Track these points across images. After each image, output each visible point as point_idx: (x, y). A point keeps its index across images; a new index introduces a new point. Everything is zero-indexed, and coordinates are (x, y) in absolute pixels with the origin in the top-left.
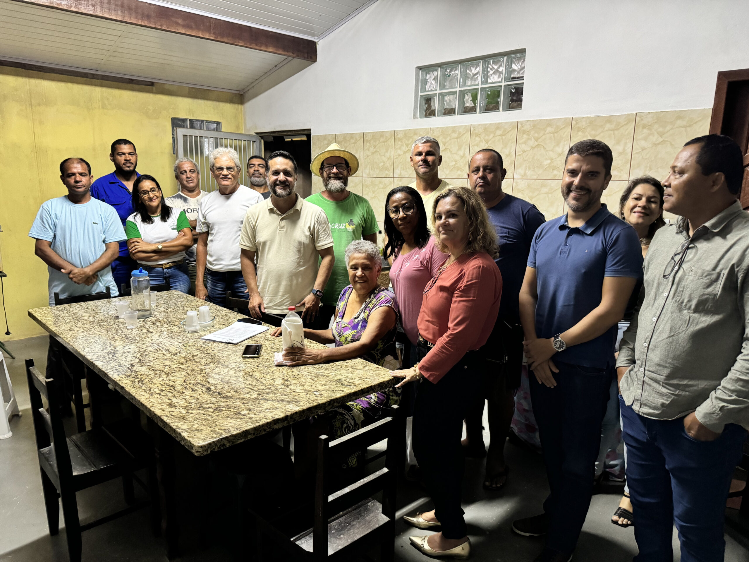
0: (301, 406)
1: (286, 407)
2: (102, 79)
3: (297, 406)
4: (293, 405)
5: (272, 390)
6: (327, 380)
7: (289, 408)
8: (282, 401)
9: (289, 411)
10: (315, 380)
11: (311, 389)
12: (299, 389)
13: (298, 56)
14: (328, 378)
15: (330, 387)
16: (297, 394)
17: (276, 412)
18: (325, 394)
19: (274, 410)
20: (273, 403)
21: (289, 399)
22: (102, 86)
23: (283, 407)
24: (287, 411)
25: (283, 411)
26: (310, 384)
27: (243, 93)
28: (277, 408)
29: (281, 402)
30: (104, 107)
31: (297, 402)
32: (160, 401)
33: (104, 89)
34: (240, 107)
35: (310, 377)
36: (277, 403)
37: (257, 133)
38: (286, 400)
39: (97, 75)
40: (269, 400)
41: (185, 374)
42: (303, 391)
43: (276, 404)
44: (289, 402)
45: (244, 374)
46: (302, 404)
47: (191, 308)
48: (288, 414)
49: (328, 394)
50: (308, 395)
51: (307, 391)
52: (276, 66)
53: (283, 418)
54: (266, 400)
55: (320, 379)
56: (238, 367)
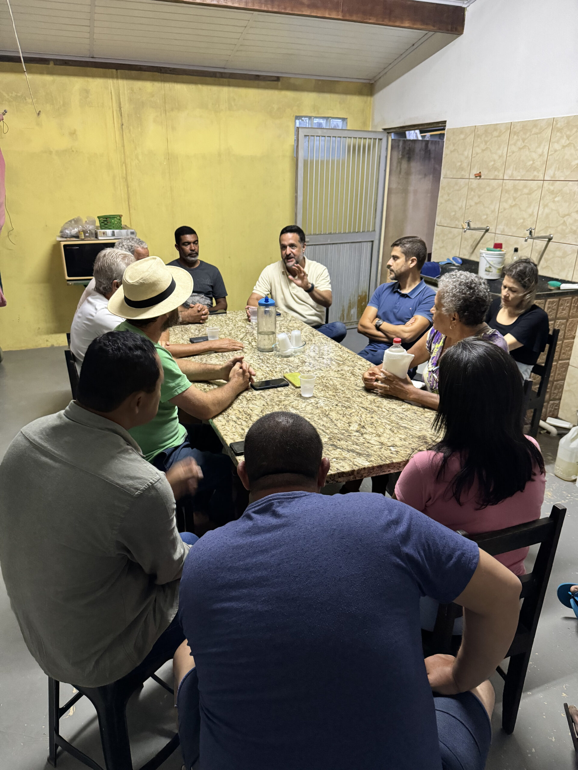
0: (371, 461)
1: (355, 460)
2: (229, 78)
3: (367, 460)
4: (363, 458)
5: (344, 436)
6: (409, 435)
7: (357, 461)
8: (353, 451)
9: (357, 465)
10: (395, 432)
11: (388, 443)
12: (374, 440)
13: (440, 29)
14: (410, 432)
15: (410, 444)
16: (370, 446)
17: (343, 463)
18: (402, 452)
19: (341, 461)
20: (343, 453)
21: (361, 450)
22: (229, 85)
23: (352, 460)
24: (355, 465)
25: (351, 463)
26: (388, 436)
27: (373, 82)
28: (344, 459)
29: (351, 453)
30: (230, 108)
31: (368, 455)
32: (234, 429)
33: (231, 89)
34: (369, 98)
35: (389, 427)
36: (346, 452)
37: (385, 129)
38: (357, 451)
39: (225, 73)
40: (339, 448)
41: (263, 403)
42: (378, 443)
43: (345, 454)
44: (359, 454)
45: (320, 411)
46: (373, 459)
47: (288, 329)
48: (355, 469)
49: (405, 452)
50: (382, 450)
51: (382, 444)
52: (413, 45)
53: (348, 472)
54: (336, 447)
55: (401, 432)
56: (317, 403)
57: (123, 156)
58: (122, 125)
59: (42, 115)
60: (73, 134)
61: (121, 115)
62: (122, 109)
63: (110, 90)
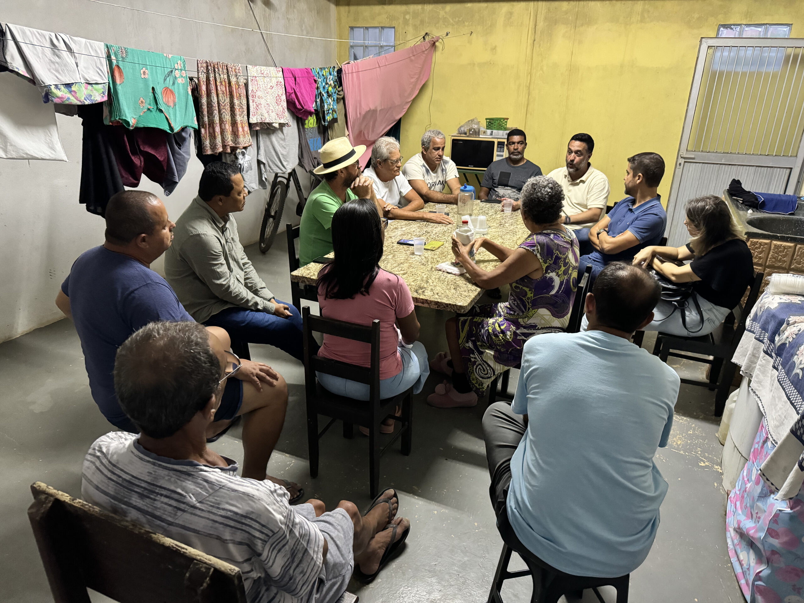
30: (642, 20)
57: (530, 67)
58: (534, 40)
59: (473, 35)
60: (494, 49)
61: (535, 32)
62: (537, 27)
63: (529, 12)
